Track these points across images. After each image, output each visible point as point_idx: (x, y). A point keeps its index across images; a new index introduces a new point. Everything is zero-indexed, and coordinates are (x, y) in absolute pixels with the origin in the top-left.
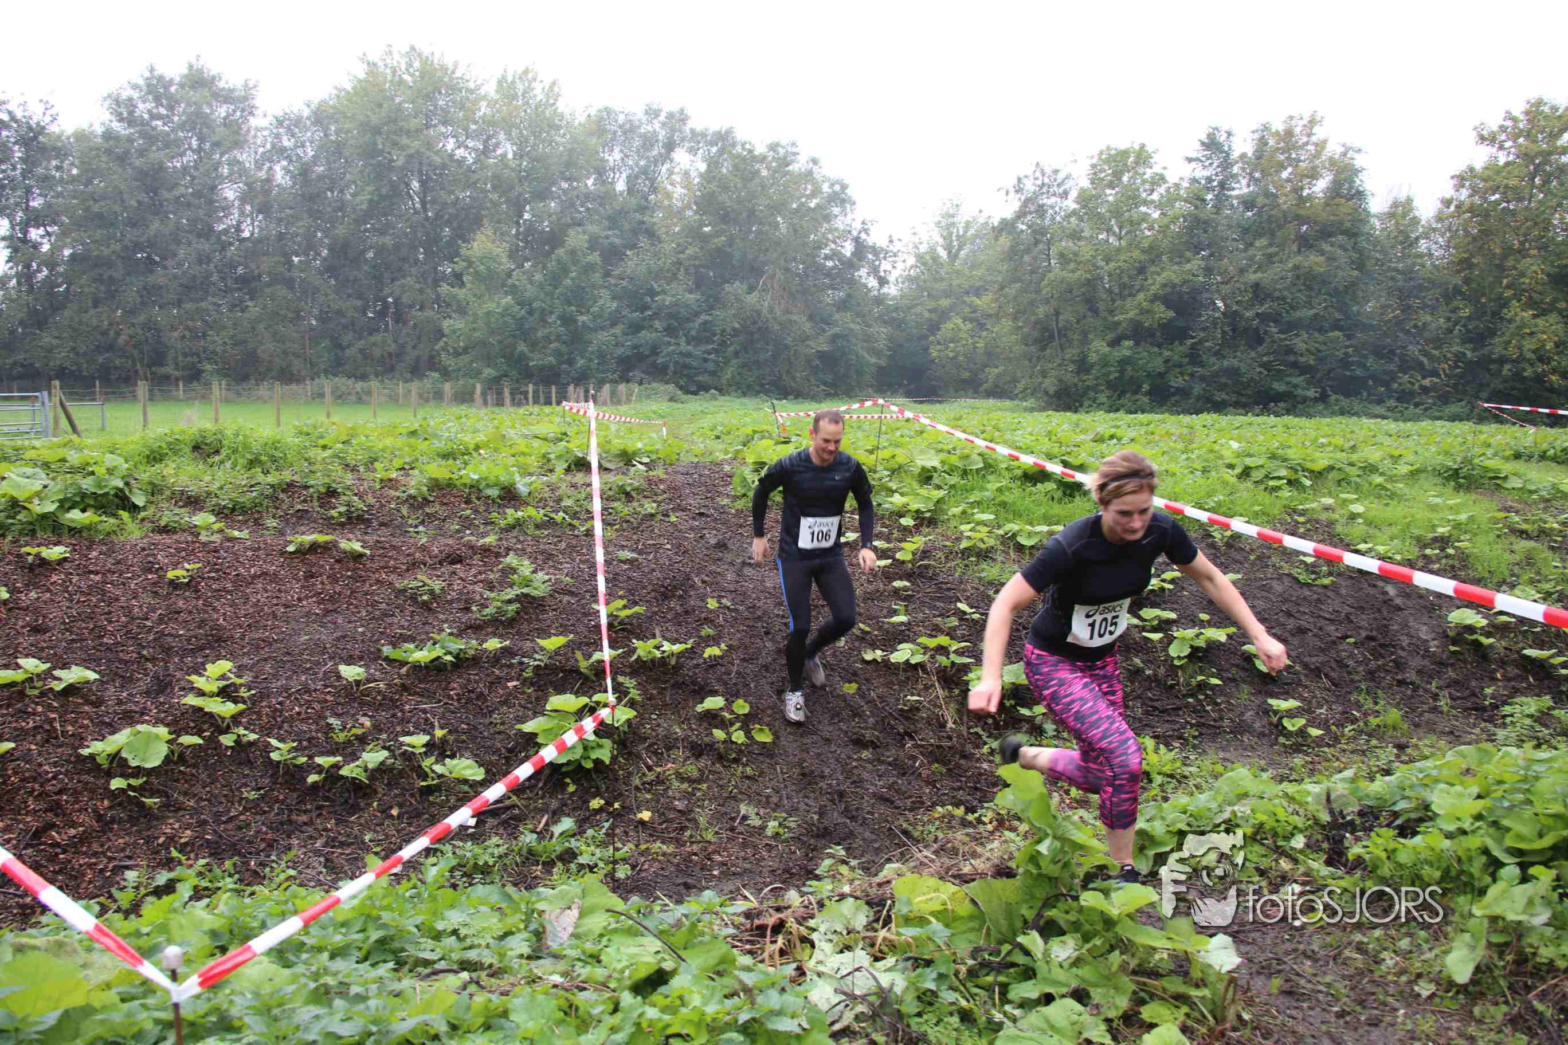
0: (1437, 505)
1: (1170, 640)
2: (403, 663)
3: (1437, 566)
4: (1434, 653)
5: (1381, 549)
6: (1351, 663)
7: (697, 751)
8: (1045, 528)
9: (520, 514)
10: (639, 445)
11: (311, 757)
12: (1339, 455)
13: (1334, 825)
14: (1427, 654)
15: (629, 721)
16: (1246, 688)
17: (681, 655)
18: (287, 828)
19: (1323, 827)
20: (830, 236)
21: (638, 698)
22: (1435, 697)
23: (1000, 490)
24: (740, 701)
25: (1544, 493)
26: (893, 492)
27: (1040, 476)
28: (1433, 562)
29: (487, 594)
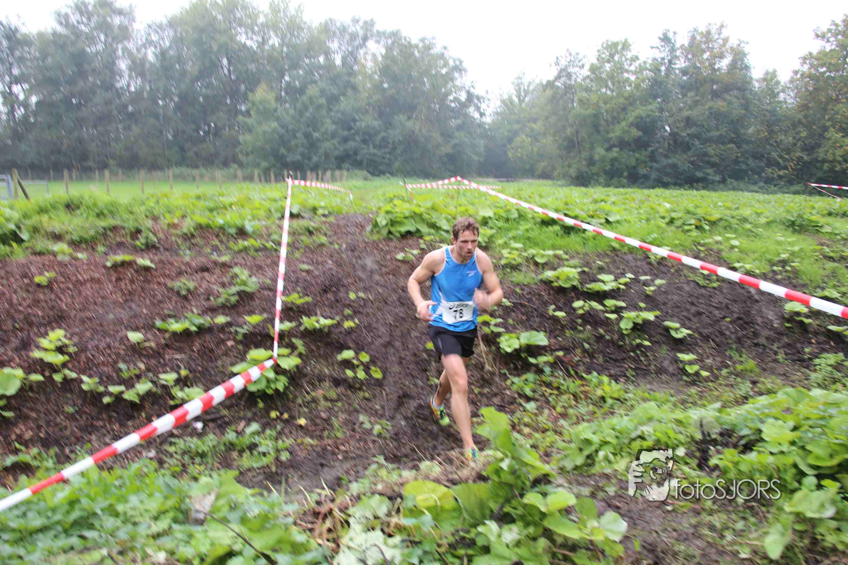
0: (781, 241)
1: (621, 318)
2: (166, 331)
3: (779, 277)
4: (776, 328)
5: (748, 266)
6: (727, 333)
7: (337, 382)
8: (551, 252)
9: (246, 243)
11: (106, 387)
12: (728, 212)
13: (703, 442)
14: (772, 328)
15: (297, 367)
16: (665, 347)
17: (330, 327)
18: (89, 429)
19: (697, 443)
20: (453, 89)
21: (303, 352)
22: (776, 353)
23: (527, 230)
24: (364, 354)
25: (844, 235)
27: (552, 222)
28: (778, 274)
29: (221, 290)
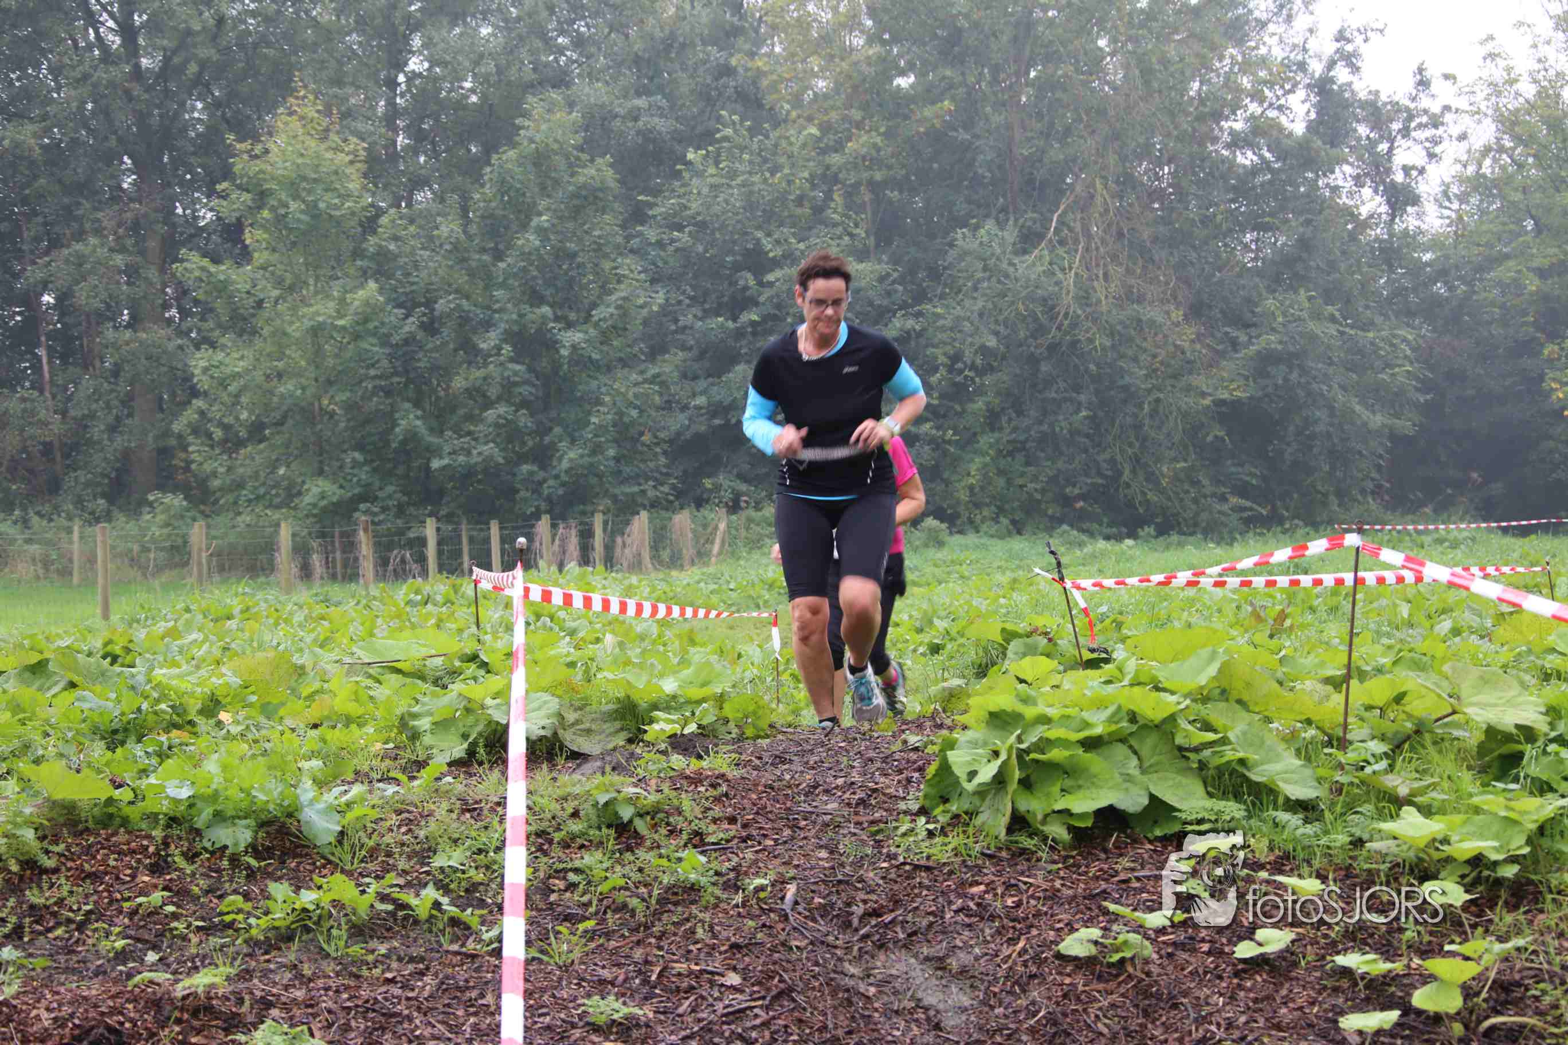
9: (308, 898)
10: (669, 686)
20: (1246, 82)
26: (1397, 803)
